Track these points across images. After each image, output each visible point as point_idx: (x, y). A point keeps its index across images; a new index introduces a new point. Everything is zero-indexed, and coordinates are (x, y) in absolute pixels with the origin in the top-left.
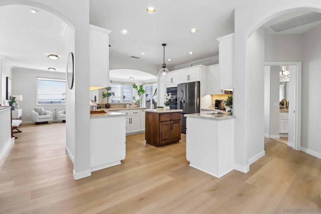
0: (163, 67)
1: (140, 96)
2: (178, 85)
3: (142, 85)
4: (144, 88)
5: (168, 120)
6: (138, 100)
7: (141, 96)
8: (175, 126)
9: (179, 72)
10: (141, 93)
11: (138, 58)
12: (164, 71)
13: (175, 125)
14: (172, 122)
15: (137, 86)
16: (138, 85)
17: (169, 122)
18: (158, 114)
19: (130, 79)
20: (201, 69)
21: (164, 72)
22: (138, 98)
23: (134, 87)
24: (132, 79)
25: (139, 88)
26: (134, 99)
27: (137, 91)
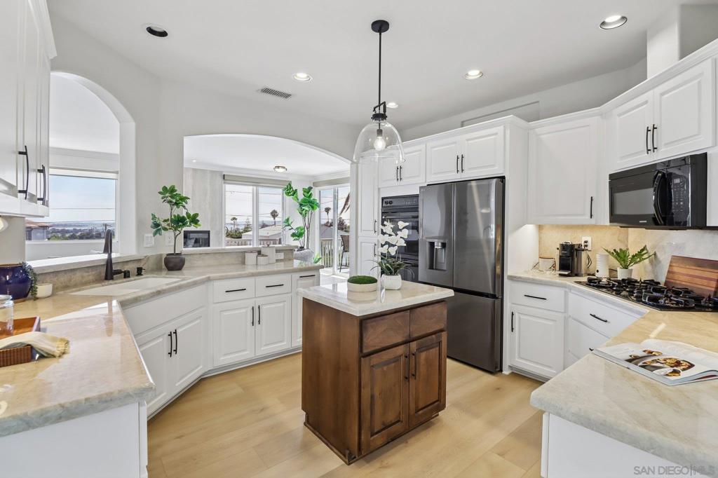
0: (376, 117)
1: (304, 217)
2: (421, 188)
3: (310, 188)
4: (315, 197)
5: (399, 339)
6: (297, 229)
7: (307, 218)
8: (427, 359)
9: (422, 147)
10: (307, 209)
11: (287, 96)
12: (380, 132)
13: (423, 355)
14: (414, 345)
15: (296, 190)
16: (299, 187)
17: (400, 350)
18: (356, 323)
19: (277, 169)
20: (508, 132)
21: (380, 137)
22: (298, 222)
23: (288, 194)
24: (281, 170)
25: (301, 196)
26: (289, 225)
27: (298, 204)
